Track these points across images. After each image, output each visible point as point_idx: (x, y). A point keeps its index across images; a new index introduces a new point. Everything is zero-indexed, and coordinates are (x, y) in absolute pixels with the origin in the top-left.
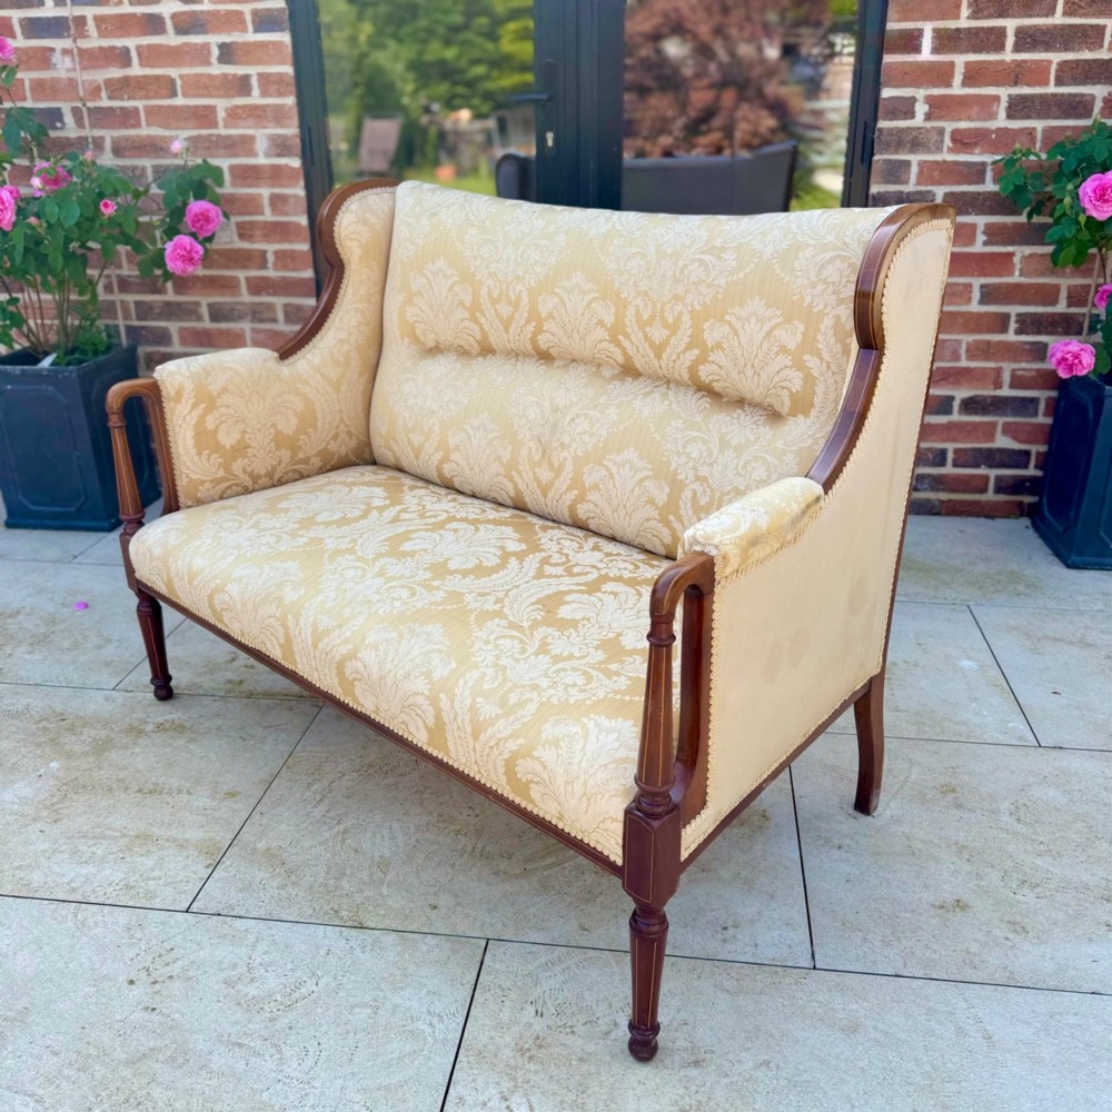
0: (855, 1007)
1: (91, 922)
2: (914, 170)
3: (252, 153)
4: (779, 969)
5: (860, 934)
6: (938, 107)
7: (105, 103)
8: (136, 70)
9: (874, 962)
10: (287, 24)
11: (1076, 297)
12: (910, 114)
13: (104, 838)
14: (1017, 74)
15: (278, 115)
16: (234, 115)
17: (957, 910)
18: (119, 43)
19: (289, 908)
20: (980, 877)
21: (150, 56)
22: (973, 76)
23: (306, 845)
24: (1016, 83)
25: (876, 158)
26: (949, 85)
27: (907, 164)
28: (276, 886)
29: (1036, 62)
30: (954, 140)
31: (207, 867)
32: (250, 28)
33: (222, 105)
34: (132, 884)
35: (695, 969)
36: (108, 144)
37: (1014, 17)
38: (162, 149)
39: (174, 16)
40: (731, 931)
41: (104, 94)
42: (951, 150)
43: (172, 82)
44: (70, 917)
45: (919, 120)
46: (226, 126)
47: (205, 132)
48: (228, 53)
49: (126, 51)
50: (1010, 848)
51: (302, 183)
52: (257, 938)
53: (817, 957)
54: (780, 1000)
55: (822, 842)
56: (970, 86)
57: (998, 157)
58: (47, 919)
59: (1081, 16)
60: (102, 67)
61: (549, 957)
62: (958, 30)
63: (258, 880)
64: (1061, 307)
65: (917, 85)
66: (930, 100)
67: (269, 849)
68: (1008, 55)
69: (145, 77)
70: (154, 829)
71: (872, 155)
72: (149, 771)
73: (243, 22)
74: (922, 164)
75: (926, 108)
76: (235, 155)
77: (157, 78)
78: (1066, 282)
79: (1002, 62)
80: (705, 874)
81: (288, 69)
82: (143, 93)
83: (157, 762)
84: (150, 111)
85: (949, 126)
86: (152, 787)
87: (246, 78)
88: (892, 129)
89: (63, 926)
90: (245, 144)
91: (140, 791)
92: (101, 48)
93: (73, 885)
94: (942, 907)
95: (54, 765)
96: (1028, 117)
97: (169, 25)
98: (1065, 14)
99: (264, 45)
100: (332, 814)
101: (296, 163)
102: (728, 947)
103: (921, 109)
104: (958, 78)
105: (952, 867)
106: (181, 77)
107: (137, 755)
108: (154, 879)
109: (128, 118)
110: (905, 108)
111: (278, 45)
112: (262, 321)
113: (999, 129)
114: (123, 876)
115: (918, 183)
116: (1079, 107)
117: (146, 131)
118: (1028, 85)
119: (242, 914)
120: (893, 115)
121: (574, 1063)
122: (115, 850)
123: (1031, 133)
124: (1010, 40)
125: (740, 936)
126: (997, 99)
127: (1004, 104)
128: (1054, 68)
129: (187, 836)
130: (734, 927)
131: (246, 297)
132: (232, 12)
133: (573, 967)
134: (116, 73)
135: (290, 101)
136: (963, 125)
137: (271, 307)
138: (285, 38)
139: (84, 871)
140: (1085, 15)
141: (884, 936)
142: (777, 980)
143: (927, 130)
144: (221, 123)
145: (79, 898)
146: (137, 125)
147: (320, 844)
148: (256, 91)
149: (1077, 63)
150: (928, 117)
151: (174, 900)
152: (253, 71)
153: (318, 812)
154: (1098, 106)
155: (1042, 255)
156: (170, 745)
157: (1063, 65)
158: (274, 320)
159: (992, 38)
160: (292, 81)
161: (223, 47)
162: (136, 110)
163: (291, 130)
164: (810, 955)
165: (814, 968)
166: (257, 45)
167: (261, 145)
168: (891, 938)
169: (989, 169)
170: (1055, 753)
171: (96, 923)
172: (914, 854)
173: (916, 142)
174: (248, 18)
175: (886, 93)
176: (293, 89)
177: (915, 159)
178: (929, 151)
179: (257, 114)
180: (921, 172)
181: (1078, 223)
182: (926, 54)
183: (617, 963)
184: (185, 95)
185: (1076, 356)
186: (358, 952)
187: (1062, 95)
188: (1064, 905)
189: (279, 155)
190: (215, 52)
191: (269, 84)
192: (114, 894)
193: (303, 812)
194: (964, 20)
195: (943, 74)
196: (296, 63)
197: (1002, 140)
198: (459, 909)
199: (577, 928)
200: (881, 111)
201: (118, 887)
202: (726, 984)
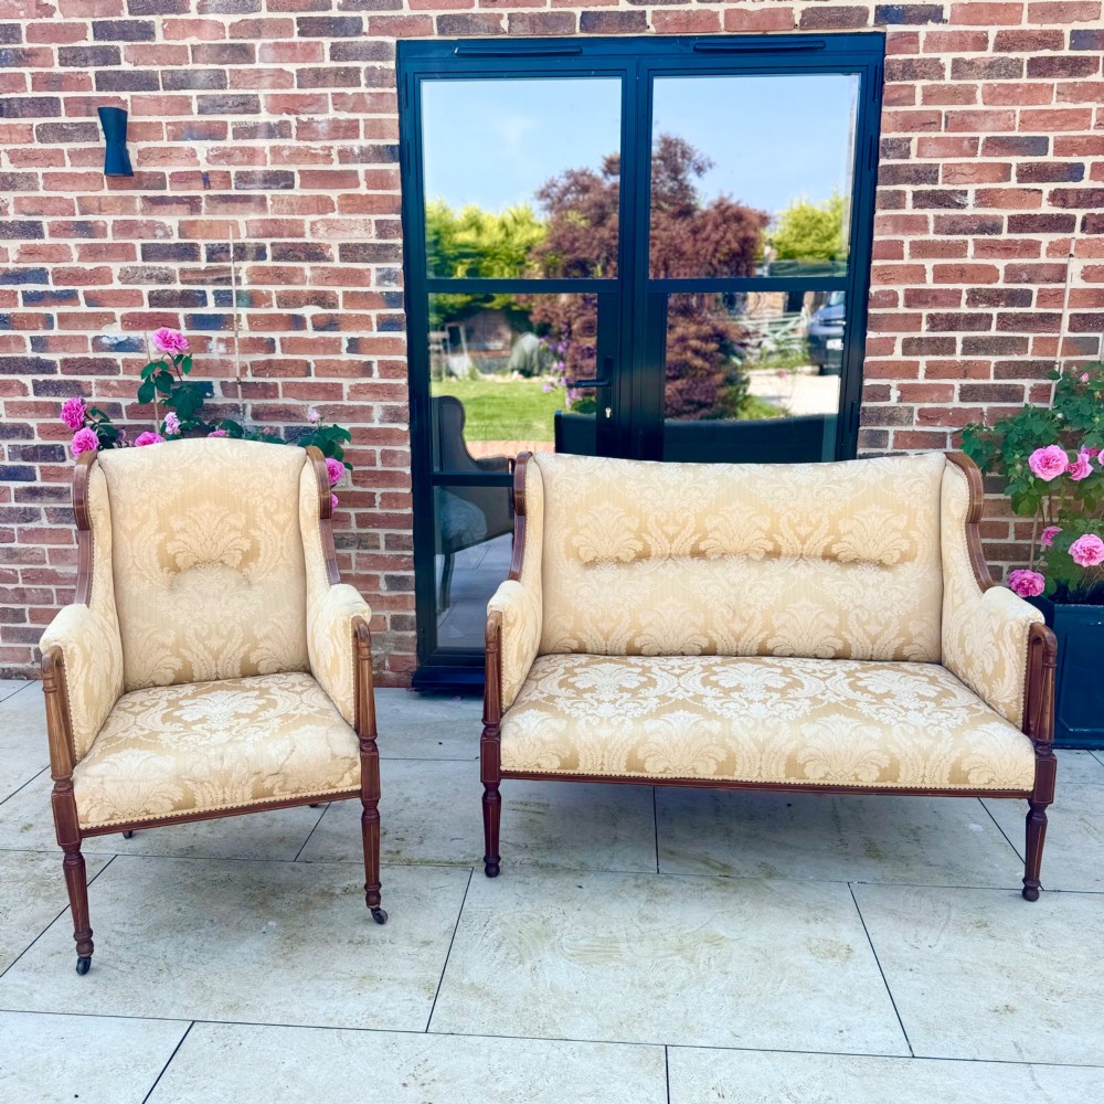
0: (949, 1083)
1: (354, 1042)
2: (891, 437)
3: (369, 419)
4: (888, 1059)
5: (941, 1032)
6: (907, 393)
7: (249, 378)
8: (278, 355)
9: (956, 1051)
10: (404, 326)
11: (1021, 532)
12: (888, 398)
13: (337, 979)
14: (965, 370)
15: (391, 392)
16: (357, 391)
17: (1008, 1012)
18: (266, 335)
19: (505, 1027)
20: (1018, 988)
21: (288, 345)
22: (932, 371)
23: (501, 980)
24: (965, 376)
25: (861, 428)
26: (915, 377)
27: (886, 432)
28: (489, 1011)
29: (980, 362)
30: (920, 416)
31: (429, 998)
32: (375, 327)
33: (347, 383)
34: (375, 1013)
35: (826, 1061)
36: (249, 410)
37: (960, 330)
38: (294, 415)
39: (313, 317)
40: (846, 1033)
41: (249, 372)
42: (918, 423)
43: (308, 365)
44: (336, 1040)
45: (893, 402)
46: (348, 399)
47: (331, 403)
48: (354, 346)
49: (272, 341)
50: (1037, 967)
51: (409, 443)
52: (490, 1051)
53: (913, 1049)
54: (895, 1080)
55: (896, 966)
56: (931, 378)
57: (956, 429)
58: (319, 1042)
59: (1010, 331)
60: (250, 353)
61: (716, 1056)
62: (920, 339)
63: (473, 1007)
64: (1011, 540)
65: (891, 377)
66: (901, 388)
67: (473, 984)
68: (958, 357)
69: (285, 360)
70: (375, 971)
71: (859, 426)
72: (352, 926)
73: (370, 323)
74: (897, 434)
75: (899, 393)
76: (355, 421)
77: (295, 361)
78: (1012, 521)
79: (954, 361)
80: (815, 994)
81: (404, 359)
82: (282, 373)
83: (355, 919)
84: (287, 386)
85: (917, 406)
87: (369, 364)
88: (873, 408)
89: (333, 1046)
90: (365, 412)
91: (350, 942)
92: (251, 338)
93: (328, 1015)
94: (996, 1011)
95: (270, 923)
96: (977, 401)
97: (309, 323)
98: (998, 329)
99: (385, 340)
100: (512, 956)
101: (405, 427)
102: (846, 1044)
103: (895, 394)
104: (922, 373)
105: (997, 982)
106: (315, 361)
107: (337, 914)
108: (391, 1009)
109: (268, 391)
110: (883, 393)
111: (395, 341)
112: (366, 548)
113: (954, 409)
114: (365, 1008)
115: (895, 448)
116: (1014, 394)
117: (281, 401)
118: (974, 378)
119: (471, 1032)
120: (873, 398)
122: (350, 988)
123: (980, 411)
124: (959, 347)
125: (853, 1037)
126: (952, 387)
127: (957, 391)
128: (992, 366)
129: (404, 976)
130: (848, 1030)
131: (354, 529)
132: (361, 315)
133: (736, 1062)
134: (262, 357)
135: (403, 381)
136: (927, 405)
137: (375, 537)
138: (403, 336)
139: (332, 1005)
140: (1013, 330)
141: (959, 1033)
142: (888, 1066)
143: (900, 409)
144: (345, 397)
145: (336, 1025)
146: (276, 396)
147: (512, 979)
148: (376, 374)
149: (1010, 363)
150: (900, 399)
151: (414, 1024)
152: (374, 359)
153: (500, 956)
154: (1027, 393)
155: (994, 501)
157: (999, 364)
158: (377, 547)
159: (946, 345)
160: (406, 367)
161: (351, 341)
162: (276, 385)
163: (403, 403)
164: (908, 1048)
165: (914, 1057)
166: (378, 340)
167: (377, 413)
168: (964, 1034)
169: (949, 437)
170: (1055, 895)
171: (359, 1043)
172: (966, 973)
173: (892, 417)
174: (374, 320)
175: (867, 382)
176: (406, 373)
177: (891, 429)
178: (902, 424)
179: (375, 390)
180: (896, 440)
181: (1029, 483)
182: (898, 355)
183: (769, 1059)
184: (317, 375)
185: (1031, 582)
186: (570, 1057)
187: (1000, 385)
188: (1084, 1006)
189: (392, 422)
190: (345, 344)
191: (387, 368)
192: (364, 1021)
193: (488, 955)
194: (924, 332)
195: (911, 370)
196: (410, 355)
197: (957, 416)
198: (636, 1025)
199: (731, 1035)
200: (864, 395)
201: (366, 1016)
202: (852, 1070)
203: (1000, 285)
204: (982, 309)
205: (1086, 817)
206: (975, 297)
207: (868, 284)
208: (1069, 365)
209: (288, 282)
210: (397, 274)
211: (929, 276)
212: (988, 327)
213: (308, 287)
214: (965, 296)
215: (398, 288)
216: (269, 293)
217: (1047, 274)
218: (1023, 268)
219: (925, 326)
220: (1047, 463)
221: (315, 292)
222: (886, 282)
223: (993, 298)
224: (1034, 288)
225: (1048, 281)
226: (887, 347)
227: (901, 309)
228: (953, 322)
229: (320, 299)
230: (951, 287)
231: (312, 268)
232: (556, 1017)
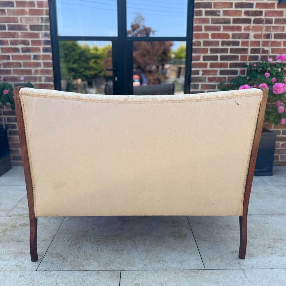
0: (217, 277)
1: (8, 276)
2: (200, 86)
3: (41, 81)
4: (197, 270)
5: (214, 260)
6: (205, 72)
7: (2, 68)
8: (11, 61)
9: (219, 267)
10: (51, 51)
12: (198, 74)
13: (9, 254)
14: (221, 65)
15: (47, 72)
16: (36, 72)
17: (236, 253)
18: (7, 54)
19: (65, 267)
21: (14, 57)
22: (212, 65)
23: (67, 251)
24: (221, 67)
25: (191, 83)
26: (207, 68)
27: (198, 85)
28: (60, 262)
29: (225, 63)
30: (208, 79)
31: (40, 259)
32: (42, 51)
33: (33, 69)
34: (19, 265)
35: (176, 272)
36: (2, 78)
37: (219, 53)
38: (17, 80)
39: (22, 48)
40: (183, 263)
41: (2, 66)
42: (208, 82)
43: (21, 64)
44: (2, 275)
45: (200, 75)
47: (28, 76)
48: (35, 57)
49: (9, 56)
51: (54, 88)
52: (58, 276)
53: (205, 267)
54: (199, 278)
55: (201, 240)
56: (211, 68)
57: (218, 83)
60: (2, 60)
61: (138, 273)
62: (208, 56)
63: (55, 261)
65: (199, 68)
66: (203, 71)
67: (57, 253)
68: (219, 61)
69: (13, 62)
70: (23, 251)
72: (19, 236)
74: (202, 85)
76: (36, 81)
77: (16, 63)
79: (218, 63)
80: (174, 250)
81: (51, 61)
82: (12, 66)
83: (21, 234)
84: (14, 71)
85: (207, 77)
86: (21, 240)
87: (40, 63)
88: (195, 77)
90: (39, 78)
91: (17, 241)
92: (2, 55)
93: (2, 267)
94: (232, 252)
96: (224, 75)
97: (21, 50)
98: (230, 53)
99: (45, 56)
100: (73, 243)
101: (52, 83)
102: (183, 266)
103: (201, 73)
104: (208, 66)
105: (233, 243)
106: (23, 62)
107: (15, 232)
108: (25, 263)
109: (8, 72)
111: (48, 56)
113: (218, 77)
114: (16, 263)
115: (201, 90)
116: (235, 72)
117: (13, 75)
118: (224, 68)
119: (52, 270)
120: (195, 74)
122: (13, 257)
123: (225, 78)
124: (219, 58)
125: (185, 264)
126: (217, 71)
127: (219, 72)
128: (229, 64)
130: (184, 262)
132: (37, 48)
133: (145, 275)
134: (6, 61)
135: (51, 68)
136: (210, 76)
138: (50, 54)
139: (4, 263)
140: (235, 53)
141: (220, 260)
142: (197, 273)
143: (202, 77)
144: (33, 73)
145: (4, 270)
147: (71, 251)
148: (42, 66)
149: (234, 63)
150: (203, 74)
151: (32, 268)
152: (42, 62)
153: (68, 243)
154: (239, 72)
156: (24, 229)
157: (231, 64)
159: (215, 58)
160: (52, 64)
162: (10, 70)
163: (51, 75)
164: (203, 266)
165: (205, 269)
166: (43, 55)
167: (43, 79)
168: (222, 261)
169: (216, 86)
170: (250, 216)
171: (10, 276)
172: (223, 241)
173: (200, 80)
174: (41, 49)
175: (193, 69)
176: (52, 66)
177: (200, 84)
178: (203, 82)
179: (42, 72)
180: (202, 87)
182: (201, 61)
183: (156, 273)
184: (24, 67)
186: (86, 277)
187: (231, 70)
188: (260, 249)
189: (48, 81)
190: (32, 57)
191: (46, 65)
192: (14, 268)
193: (65, 243)
194: (209, 54)
195: (205, 65)
196: (53, 59)
197: (219, 79)
198: (112, 264)
199: (144, 266)
200: (192, 73)
201: (15, 266)
202: (184, 275)
203: (230, 39)
204: (225, 47)
205: (258, 194)
206: (223, 43)
207: (192, 39)
208: (250, 64)
209: (13, 37)
210: (48, 34)
211: (210, 37)
212: (227, 52)
213: (20, 39)
214: (220, 43)
215: (49, 39)
216: (7, 41)
217: (244, 36)
218: (237, 34)
219: (209, 52)
221: (22, 40)
222: (198, 38)
223: (229, 43)
224: (240, 40)
225: (244, 38)
226: (198, 58)
227: (202, 47)
228: (217, 51)
229: (24, 43)
230: (216, 40)
231: (21, 33)
232: (84, 263)
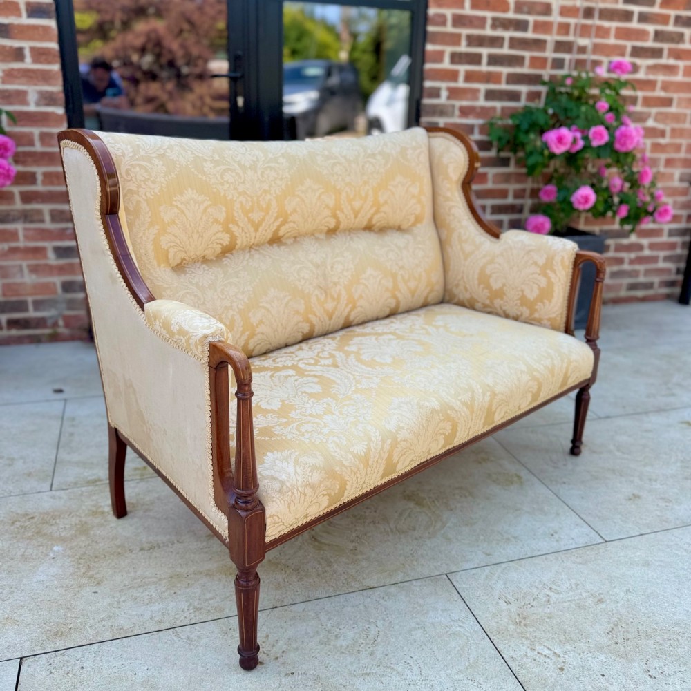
0: (639, 554)
1: (193, 637)
3: (25, 103)
4: (593, 546)
5: (610, 520)
6: (454, 93)
9: (627, 531)
10: (54, 14)
11: (519, 194)
12: (439, 96)
13: (147, 584)
14: (488, 78)
15: (45, 77)
16: (11, 75)
17: (637, 499)
19: (316, 590)
22: (469, 77)
23: (291, 552)
24: (488, 83)
25: (422, 120)
26: (457, 81)
27: (438, 124)
28: (296, 580)
29: (496, 72)
30: (460, 111)
32: (24, 14)
34: (199, 606)
35: (557, 558)
37: (486, 47)
40: (556, 535)
42: (459, 117)
44: (175, 639)
45: (443, 100)
48: (6, 31)
50: (632, 466)
51: (66, 125)
52: (316, 613)
53: (602, 536)
54: (607, 560)
56: (467, 83)
57: (481, 122)
58: (160, 645)
59: (515, 50)
61: (485, 573)
62: (461, 53)
63: (281, 580)
64: (510, 200)
65: (442, 81)
66: (449, 89)
67: (270, 561)
68: (484, 68)
70: (178, 570)
71: (419, 118)
72: (136, 536)
73: (18, 10)
74: (444, 124)
75: (447, 93)
76: (11, 104)
78: (512, 187)
79: (481, 71)
81: (54, 46)
85: (458, 104)
86: (149, 545)
87: (20, 49)
88: (430, 104)
89: (176, 646)
90: (20, 96)
91: (142, 549)
93: (156, 619)
94: (630, 499)
95: (55, 548)
96: (494, 101)
98: (508, 48)
99: (35, 28)
101: (60, 111)
102: (562, 543)
103: (444, 94)
104: (461, 77)
105: (618, 480)
108: (211, 599)
110: (436, 93)
111: (46, 29)
112: (32, 221)
113: (481, 106)
114: (187, 604)
116: (514, 96)
118: (494, 84)
119: (291, 602)
120: (430, 96)
121: (548, 620)
122: (164, 590)
123: (494, 109)
124: (485, 60)
125: (562, 537)
126: (479, 90)
127: (483, 93)
128: (504, 76)
129: (207, 568)
130: (555, 533)
131: (18, 205)
132: (10, 2)
133: (501, 575)
135: (56, 67)
136: (465, 103)
137: (39, 212)
138: (51, 23)
139: (155, 608)
140: (517, 50)
141: (620, 519)
142: (597, 552)
143: (447, 105)
147: (299, 549)
148: (28, 59)
150: (449, 98)
152: (26, 45)
154: (524, 96)
155: (501, 174)
157: (508, 74)
158: (42, 221)
159: (477, 58)
160: (58, 54)
163: (57, 88)
164: (599, 536)
166: (29, 26)
167: (32, 97)
168: (624, 519)
169: (476, 127)
170: (609, 420)
171: (199, 637)
172: (597, 478)
173: (442, 112)
174: (23, 7)
175: (426, 84)
176: (58, 59)
177: (442, 120)
178: (448, 117)
179: (29, 75)
182: (446, 64)
183: (521, 566)
186: (382, 602)
187: (509, 90)
188: (673, 485)
189: (48, 105)
191: (39, 54)
192: (192, 616)
194: (463, 48)
195: (453, 76)
196: (61, 41)
197: (483, 112)
199: (484, 555)
200: (425, 93)
201: (191, 611)
202: (578, 560)
203: (510, 15)
204: (499, 33)
206: (496, 23)
207: (426, 7)
208: (551, 76)
211: (467, 4)
212: (502, 46)
214: (489, 22)
217: (539, 9)
218: (525, 3)
219: (464, 42)
220: (560, 140)
223: (506, 24)
224: (531, 19)
225: (540, 14)
226: (439, 57)
227: (449, 29)
228: (482, 41)
230: (480, 13)
232: (353, 572)
